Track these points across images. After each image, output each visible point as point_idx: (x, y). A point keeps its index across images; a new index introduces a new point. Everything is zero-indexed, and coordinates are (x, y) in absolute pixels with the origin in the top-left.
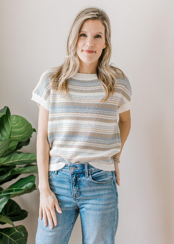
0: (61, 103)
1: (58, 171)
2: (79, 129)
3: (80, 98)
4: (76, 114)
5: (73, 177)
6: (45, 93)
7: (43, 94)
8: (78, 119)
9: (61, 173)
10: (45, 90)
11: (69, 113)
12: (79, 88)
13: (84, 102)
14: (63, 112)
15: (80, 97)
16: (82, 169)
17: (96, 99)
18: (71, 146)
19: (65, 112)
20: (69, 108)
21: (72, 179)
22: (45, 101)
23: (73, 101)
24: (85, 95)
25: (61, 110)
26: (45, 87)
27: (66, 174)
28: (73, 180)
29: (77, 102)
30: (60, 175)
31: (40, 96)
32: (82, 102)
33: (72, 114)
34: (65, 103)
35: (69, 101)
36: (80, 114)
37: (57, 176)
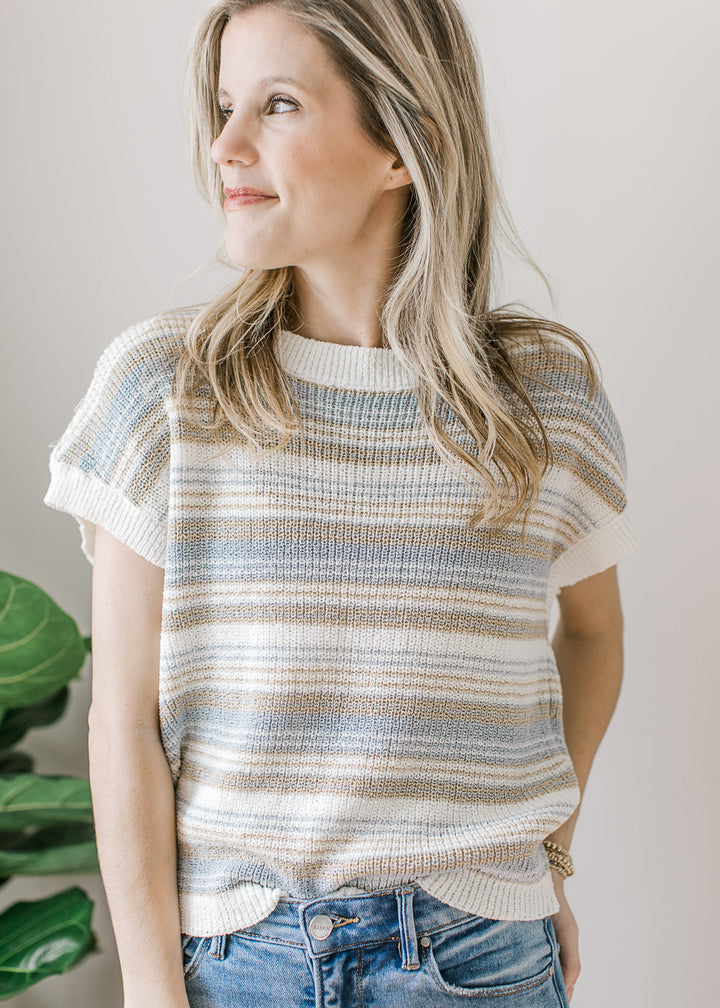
0: (242, 520)
1: (229, 939)
2: (350, 678)
3: (350, 498)
4: (329, 587)
5: (330, 972)
6: (132, 458)
7: (121, 466)
8: (346, 622)
9: (247, 947)
10: (132, 443)
11: (292, 587)
12: (336, 437)
13: (373, 521)
14: (252, 578)
15: (351, 489)
16: (380, 926)
17: (444, 499)
18: (308, 784)
19: (263, 579)
20: (287, 551)
21: (322, 986)
22: (135, 511)
23: (310, 515)
24: (376, 479)
25: (241, 562)
26: (134, 426)
27: (279, 956)
28: (327, 988)
29: (333, 517)
30: (244, 962)
31: (97, 483)
32: (365, 520)
33: (307, 588)
34: (266, 521)
35: (288, 513)
36: (352, 589)
37: (227, 964)
